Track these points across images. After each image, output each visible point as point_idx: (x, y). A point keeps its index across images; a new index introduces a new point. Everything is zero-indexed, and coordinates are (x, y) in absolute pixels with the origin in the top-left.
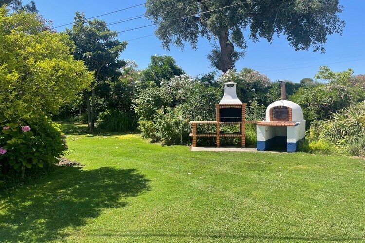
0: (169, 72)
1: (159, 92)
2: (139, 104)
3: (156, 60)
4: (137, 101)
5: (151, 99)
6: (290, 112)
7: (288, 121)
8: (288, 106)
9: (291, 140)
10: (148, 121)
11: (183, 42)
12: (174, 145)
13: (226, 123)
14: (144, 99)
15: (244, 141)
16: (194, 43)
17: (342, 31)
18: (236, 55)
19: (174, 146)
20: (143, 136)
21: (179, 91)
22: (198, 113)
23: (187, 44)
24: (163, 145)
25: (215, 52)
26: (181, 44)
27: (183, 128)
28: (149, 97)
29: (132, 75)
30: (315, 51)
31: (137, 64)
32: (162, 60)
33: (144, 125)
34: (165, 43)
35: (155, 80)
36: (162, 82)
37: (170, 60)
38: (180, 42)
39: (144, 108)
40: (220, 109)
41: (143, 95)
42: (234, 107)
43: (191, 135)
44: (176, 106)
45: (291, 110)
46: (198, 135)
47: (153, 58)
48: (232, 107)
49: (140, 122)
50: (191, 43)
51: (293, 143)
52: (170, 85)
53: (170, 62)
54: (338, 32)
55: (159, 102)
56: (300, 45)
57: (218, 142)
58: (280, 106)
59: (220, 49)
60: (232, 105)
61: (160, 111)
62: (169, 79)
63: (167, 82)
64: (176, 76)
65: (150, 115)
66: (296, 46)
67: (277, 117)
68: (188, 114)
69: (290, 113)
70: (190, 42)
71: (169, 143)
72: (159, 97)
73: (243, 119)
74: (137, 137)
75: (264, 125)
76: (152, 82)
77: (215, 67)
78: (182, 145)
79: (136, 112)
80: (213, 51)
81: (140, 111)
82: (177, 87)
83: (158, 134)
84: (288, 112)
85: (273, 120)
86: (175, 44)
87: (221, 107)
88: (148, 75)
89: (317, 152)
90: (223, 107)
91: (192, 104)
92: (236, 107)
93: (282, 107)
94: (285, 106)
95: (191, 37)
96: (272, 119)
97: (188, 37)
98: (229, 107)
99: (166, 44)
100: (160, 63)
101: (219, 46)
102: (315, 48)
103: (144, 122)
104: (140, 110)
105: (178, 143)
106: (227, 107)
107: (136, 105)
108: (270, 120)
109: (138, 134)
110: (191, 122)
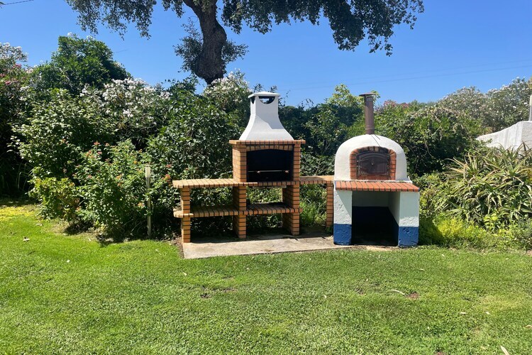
0: (101, 72)
1: (82, 110)
2: (30, 138)
3: (69, 45)
4: (24, 129)
5: (63, 125)
6: (392, 159)
7: (388, 177)
8: (389, 148)
9: (408, 220)
10: (59, 179)
11: (122, 20)
12: (131, 239)
13: (261, 184)
14: (44, 125)
15: (296, 222)
16: (144, 24)
17: (414, 20)
18: (231, 51)
19: (134, 242)
20: (45, 213)
21: (125, 112)
22: (188, 161)
23: (131, 25)
24: (102, 241)
25: (191, 42)
26: (118, 24)
27: (155, 197)
28: (59, 121)
29: (13, 75)
30: (372, 51)
31: (26, 54)
32: (83, 47)
33: (48, 190)
34: (86, 18)
35: (67, 87)
36: (84, 91)
37: (101, 49)
38: (116, 19)
39: (46, 146)
40: (248, 153)
41: (43, 114)
42: (277, 147)
43: (178, 213)
44: (120, 143)
45: (396, 156)
46: (197, 215)
47: (64, 42)
48: (272, 147)
49: (35, 180)
50: (139, 24)
51: (413, 228)
52: (102, 99)
53: (101, 52)
54: (408, 22)
55: (85, 134)
56: (346, 40)
57: (242, 227)
58: (374, 147)
59: (200, 38)
60: (274, 144)
61: (92, 156)
62: (100, 87)
63: (97, 91)
64: (116, 81)
65: (62, 164)
66: (339, 40)
67: (366, 171)
68: (165, 163)
69: (393, 162)
70: (135, 24)
71: (117, 235)
72: (85, 120)
73: (295, 175)
74: (28, 214)
75: (346, 189)
76: (62, 91)
77: (190, 71)
78: (153, 237)
79: (23, 156)
80: (185, 40)
81: (33, 155)
82: (119, 105)
83: (87, 214)
84: (389, 159)
85: (358, 177)
86: (106, 23)
87: (248, 148)
88: (50, 77)
89: (458, 244)
90: (253, 148)
91: (170, 138)
92: (281, 148)
93: (377, 150)
94: (383, 146)
95: (138, 14)
96: (356, 174)
97: (132, 13)
98: (267, 147)
99: (89, 20)
100: (79, 53)
101: (199, 31)
102: (373, 47)
103: (47, 182)
104: (34, 151)
105: (141, 234)
106: (262, 148)
107: (23, 139)
108: (352, 177)
109: (30, 207)
110: (176, 183)
